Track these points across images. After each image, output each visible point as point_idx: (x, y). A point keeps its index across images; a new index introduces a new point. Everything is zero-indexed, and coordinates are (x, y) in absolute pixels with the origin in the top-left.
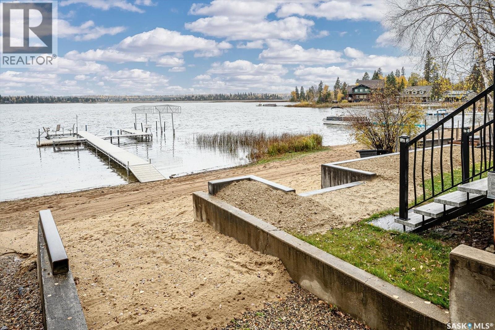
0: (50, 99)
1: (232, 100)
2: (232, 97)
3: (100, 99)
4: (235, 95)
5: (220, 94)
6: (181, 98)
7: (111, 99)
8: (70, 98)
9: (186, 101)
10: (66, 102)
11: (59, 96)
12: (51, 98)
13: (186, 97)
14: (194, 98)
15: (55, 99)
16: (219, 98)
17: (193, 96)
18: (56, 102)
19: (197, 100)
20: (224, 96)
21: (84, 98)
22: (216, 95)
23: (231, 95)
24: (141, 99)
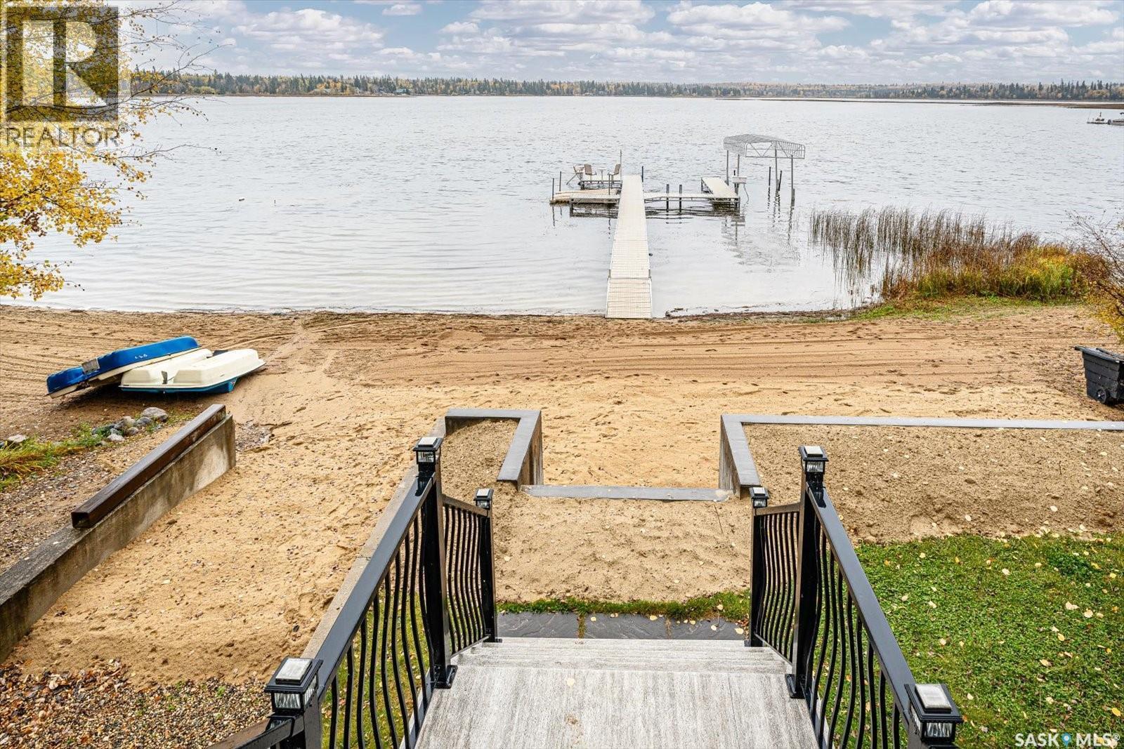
0: (665, 89)
1: (1043, 98)
2: (1044, 91)
3: (749, 90)
4: (1053, 88)
5: (1012, 85)
6: (913, 93)
7: (771, 90)
8: (698, 87)
9: (925, 98)
10: (690, 95)
11: (681, 83)
12: (667, 87)
13: (925, 91)
14: (944, 92)
15: (672, 89)
16: (1008, 92)
17: (942, 88)
18: (675, 95)
19: (952, 98)
20: (1022, 89)
21: (720, 89)
22: (1001, 86)
23: (1041, 87)
24: (827, 92)
